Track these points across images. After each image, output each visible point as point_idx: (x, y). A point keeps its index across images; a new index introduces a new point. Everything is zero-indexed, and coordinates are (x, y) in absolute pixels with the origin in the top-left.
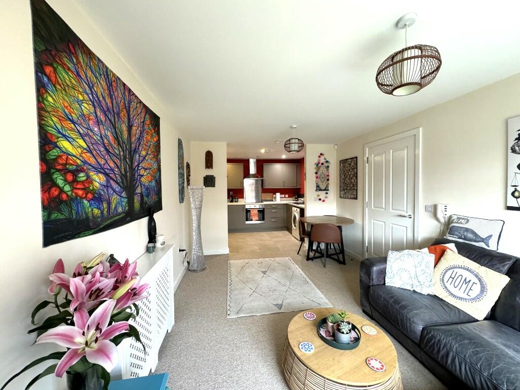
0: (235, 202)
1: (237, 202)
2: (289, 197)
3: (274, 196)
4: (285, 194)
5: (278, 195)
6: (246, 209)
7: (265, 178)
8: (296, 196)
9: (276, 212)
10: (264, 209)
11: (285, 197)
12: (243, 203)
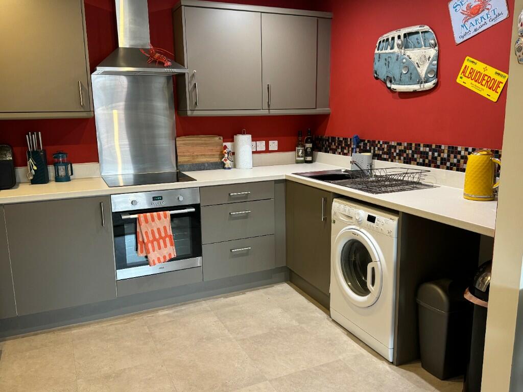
0: (58, 179)
1: (67, 179)
2: (281, 149)
3: (228, 144)
4: (267, 138)
5: (244, 143)
6: (117, 215)
7: (191, 67)
8: (309, 145)
9: (246, 216)
10: (197, 206)
11: (267, 151)
12: (102, 189)
